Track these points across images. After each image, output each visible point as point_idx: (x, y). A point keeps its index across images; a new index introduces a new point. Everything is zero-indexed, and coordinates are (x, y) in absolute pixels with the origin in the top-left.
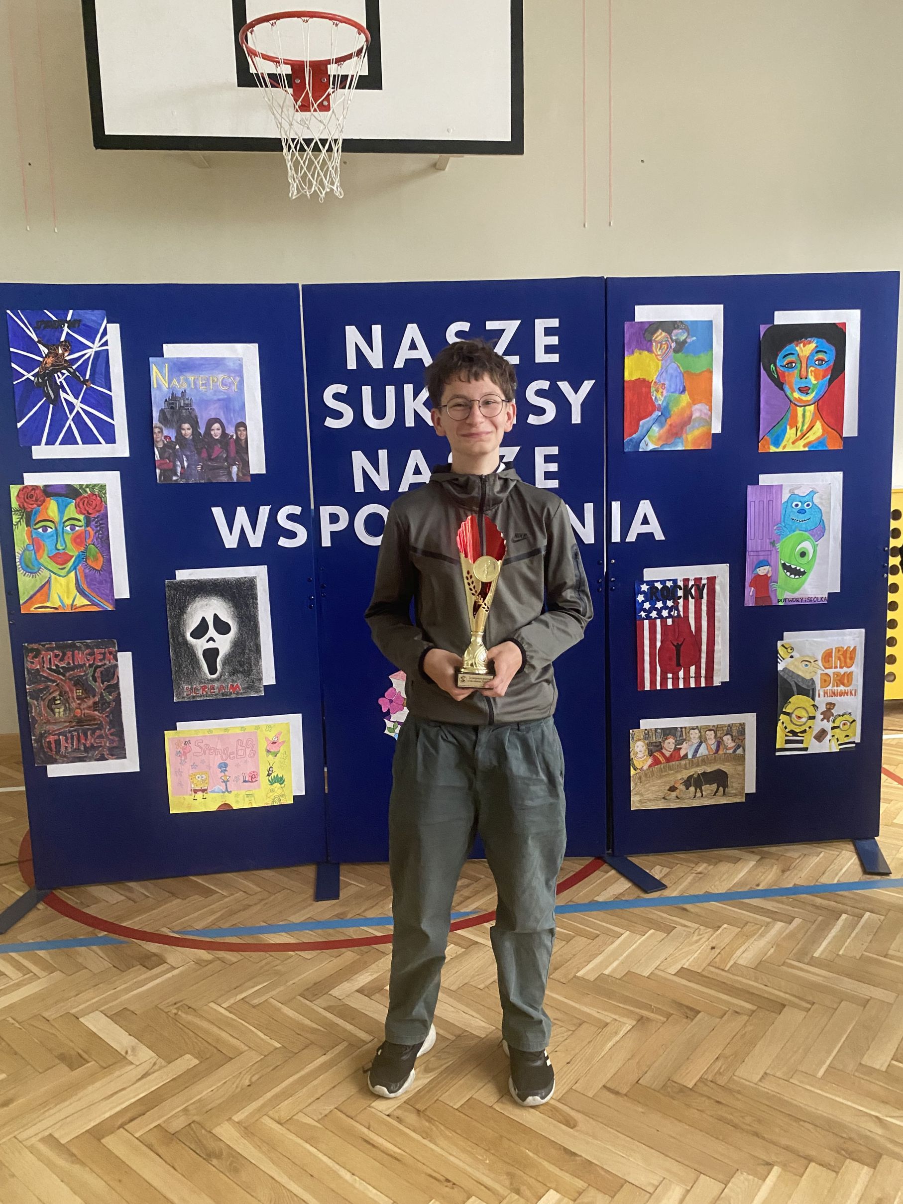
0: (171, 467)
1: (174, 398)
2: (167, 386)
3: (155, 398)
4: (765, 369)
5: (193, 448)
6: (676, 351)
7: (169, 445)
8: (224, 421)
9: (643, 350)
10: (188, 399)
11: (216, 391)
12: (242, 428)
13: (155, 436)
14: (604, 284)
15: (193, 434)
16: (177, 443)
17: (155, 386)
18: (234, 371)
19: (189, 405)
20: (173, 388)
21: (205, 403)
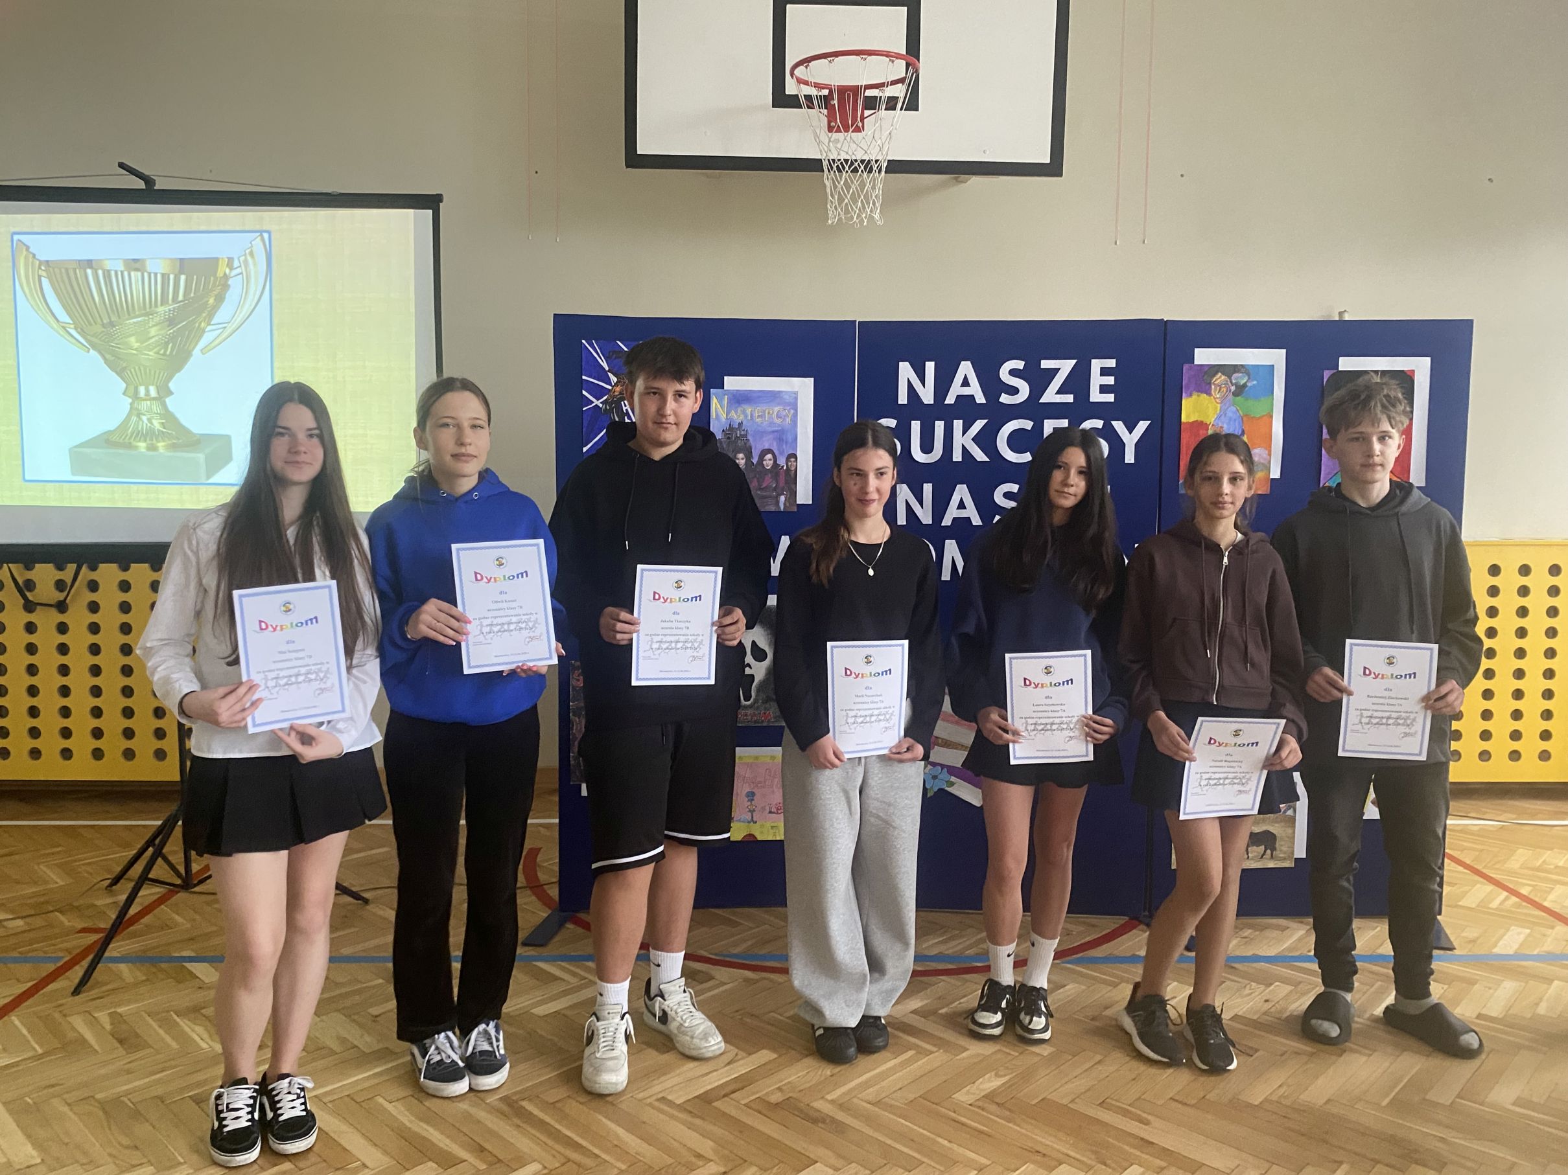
1: (731, 428)
6: (1235, 394)
8: (776, 452)
9: (1202, 392)
10: (744, 430)
11: (772, 424)
12: (793, 460)
14: (1163, 327)
15: (746, 464)
17: (714, 416)
18: (789, 404)
19: (745, 436)
20: (732, 420)
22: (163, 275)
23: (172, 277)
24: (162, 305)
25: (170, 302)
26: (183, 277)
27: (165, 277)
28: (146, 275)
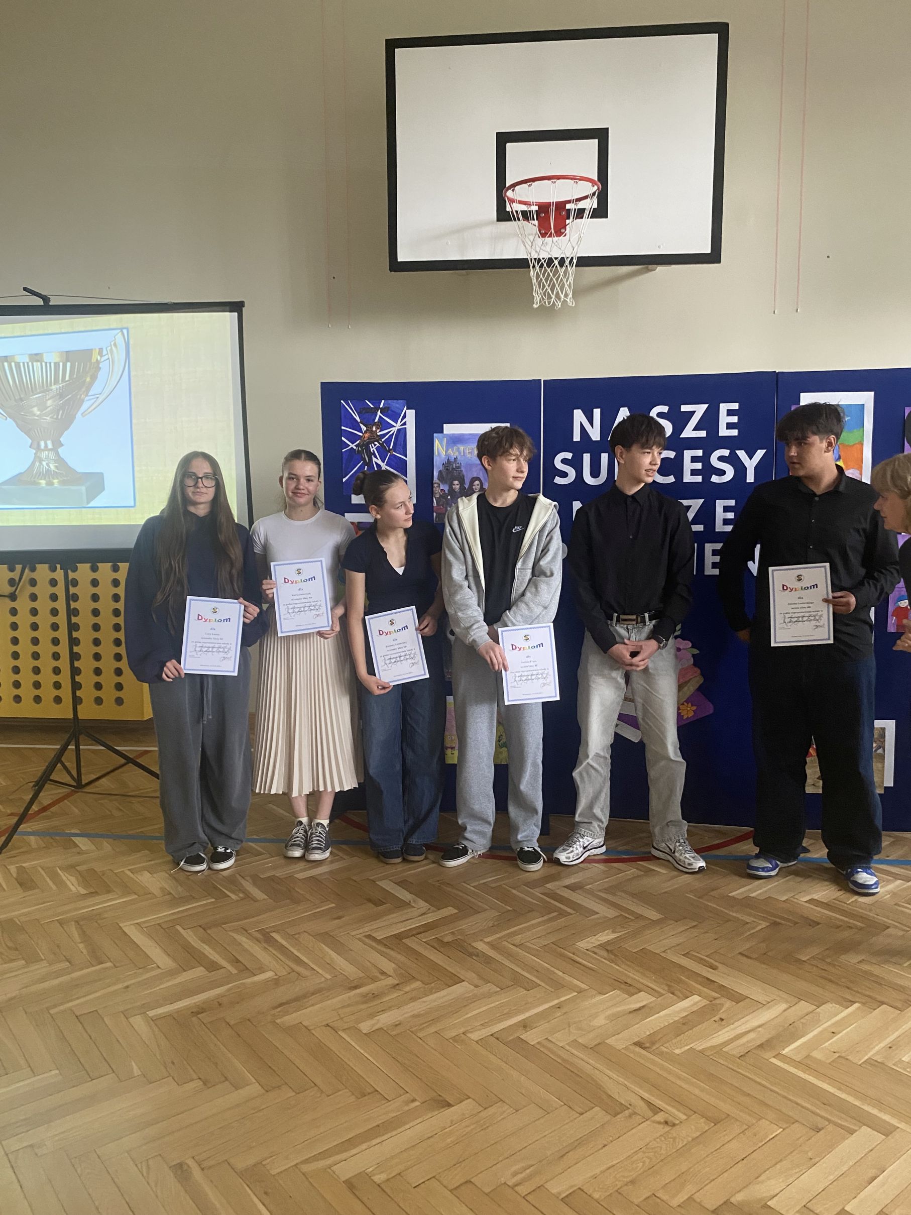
0: (444, 512)
1: (449, 462)
2: (444, 453)
3: (436, 462)
7: (443, 496)
8: (482, 478)
10: (458, 463)
13: (434, 489)
14: (776, 377)
15: (460, 488)
16: (449, 495)
17: (437, 454)
19: (459, 468)
20: (449, 456)
21: (470, 466)
22: (55, 363)
23: (61, 364)
24: (55, 384)
25: (60, 382)
26: (69, 364)
27: (57, 365)
28: (43, 364)
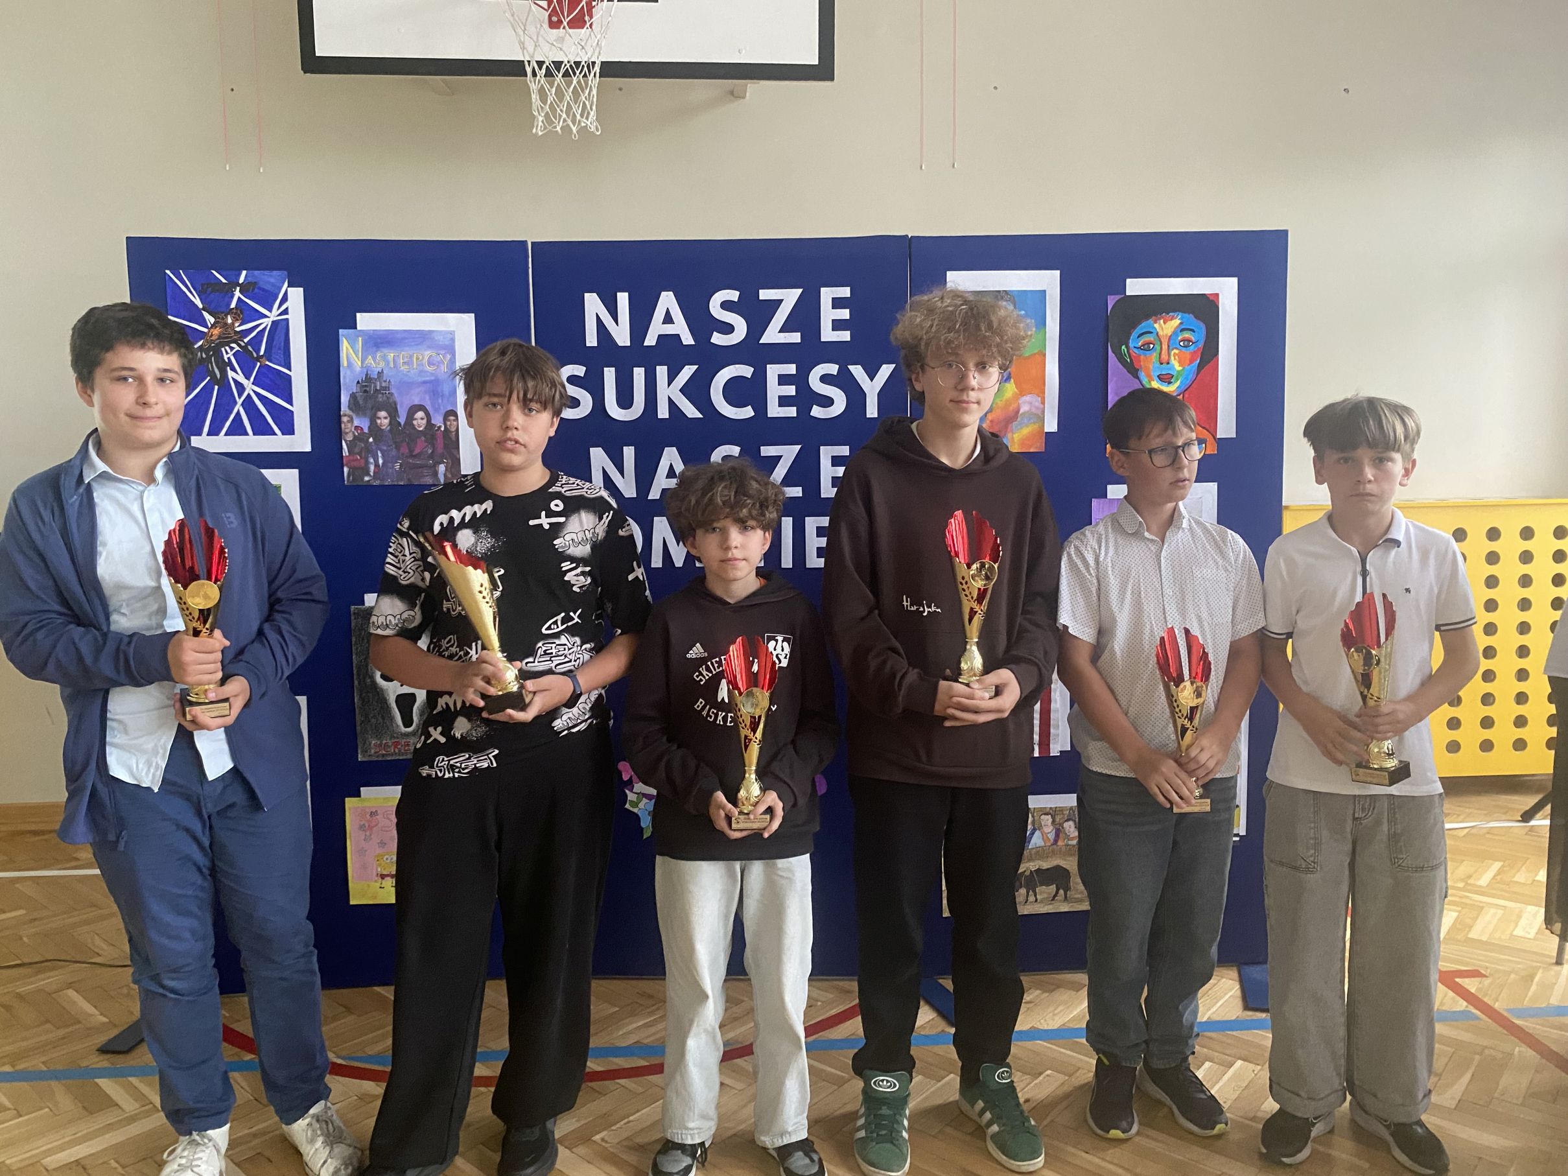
0: (363, 465)
1: (368, 379)
3: (344, 377)
4: (1113, 352)
5: (390, 442)
7: (360, 438)
8: (429, 408)
10: (385, 381)
11: (422, 372)
12: (452, 418)
13: (343, 426)
14: (908, 244)
15: (390, 423)
16: (371, 435)
17: (345, 365)
18: (444, 347)
19: (388, 388)
20: (368, 368)
21: (407, 385)
